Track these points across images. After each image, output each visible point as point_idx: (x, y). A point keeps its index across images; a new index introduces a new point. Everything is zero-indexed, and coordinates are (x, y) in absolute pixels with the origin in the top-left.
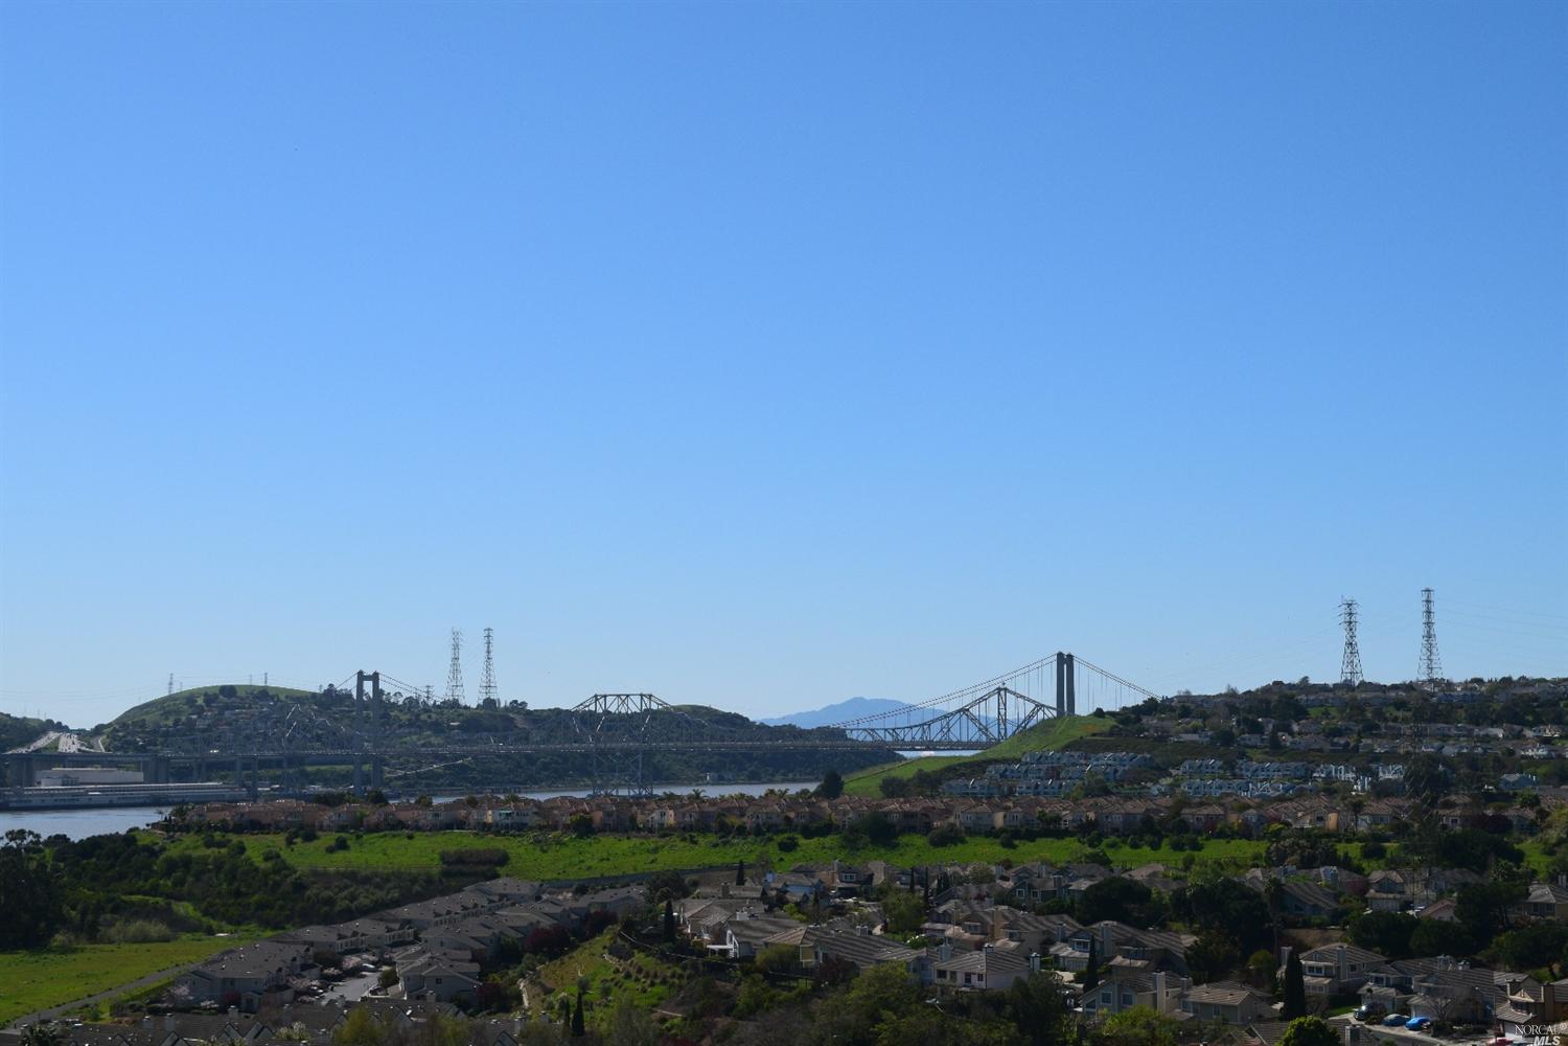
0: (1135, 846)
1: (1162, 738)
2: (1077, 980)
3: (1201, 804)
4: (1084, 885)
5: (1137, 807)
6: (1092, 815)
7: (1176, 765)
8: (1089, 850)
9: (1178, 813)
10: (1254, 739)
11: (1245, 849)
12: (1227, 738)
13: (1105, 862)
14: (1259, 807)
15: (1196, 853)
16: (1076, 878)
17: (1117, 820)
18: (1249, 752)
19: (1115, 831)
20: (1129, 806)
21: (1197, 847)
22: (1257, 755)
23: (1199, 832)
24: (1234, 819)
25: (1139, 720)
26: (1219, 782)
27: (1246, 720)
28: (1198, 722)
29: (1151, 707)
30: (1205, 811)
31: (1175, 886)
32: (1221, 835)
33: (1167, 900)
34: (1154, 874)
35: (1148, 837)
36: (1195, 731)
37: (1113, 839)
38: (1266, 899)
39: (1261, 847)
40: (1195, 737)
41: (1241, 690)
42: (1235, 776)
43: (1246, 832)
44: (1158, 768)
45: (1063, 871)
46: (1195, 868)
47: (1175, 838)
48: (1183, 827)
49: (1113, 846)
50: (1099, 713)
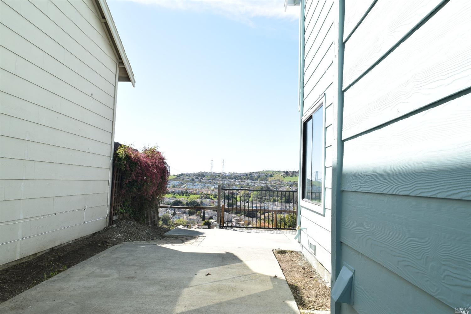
0: (180, 195)
1: (183, 179)
2: (171, 215)
3: (190, 189)
4: (172, 201)
5: (180, 190)
6: (173, 190)
7: (185, 184)
8: (173, 196)
9: (187, 190)
10: (197, 180)
11: (196, 196)
12: (193, 180)
13: (175, 198)
14: (199, 190)
15: (189, 197)
16: (171, 200)
17: (177, 191)
18: (196, 182)
19: (177, 193)
20: (179, 189)
21: (189, 196)
22: (198, 182)
23: (190, 193)
24: (195, 192)
25: (180, 176)
26: (192, 186)
27: (196, 177)
28: (189, 177)
29: (182, 175)
30: (191, 190)
31: (187, 201)
32: (193, 194)
33: (185, 203)
34: (183, 199)
35: (182, 194)
36: (188, 178)
37: (176, 194)
38: (200, 203)
39: (199, 196)
40: (188, 179)
41: (195, 173)
42: (194, 185)
43: (197, 194)
44: (182, 184)
45: (169, 199)
46: (189, 199)
47: (186, 194)
48: (187, 193)
49: (176, 195)
50: (174, 175)
